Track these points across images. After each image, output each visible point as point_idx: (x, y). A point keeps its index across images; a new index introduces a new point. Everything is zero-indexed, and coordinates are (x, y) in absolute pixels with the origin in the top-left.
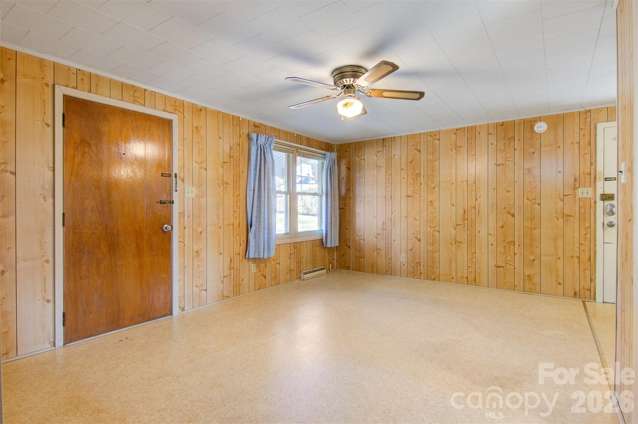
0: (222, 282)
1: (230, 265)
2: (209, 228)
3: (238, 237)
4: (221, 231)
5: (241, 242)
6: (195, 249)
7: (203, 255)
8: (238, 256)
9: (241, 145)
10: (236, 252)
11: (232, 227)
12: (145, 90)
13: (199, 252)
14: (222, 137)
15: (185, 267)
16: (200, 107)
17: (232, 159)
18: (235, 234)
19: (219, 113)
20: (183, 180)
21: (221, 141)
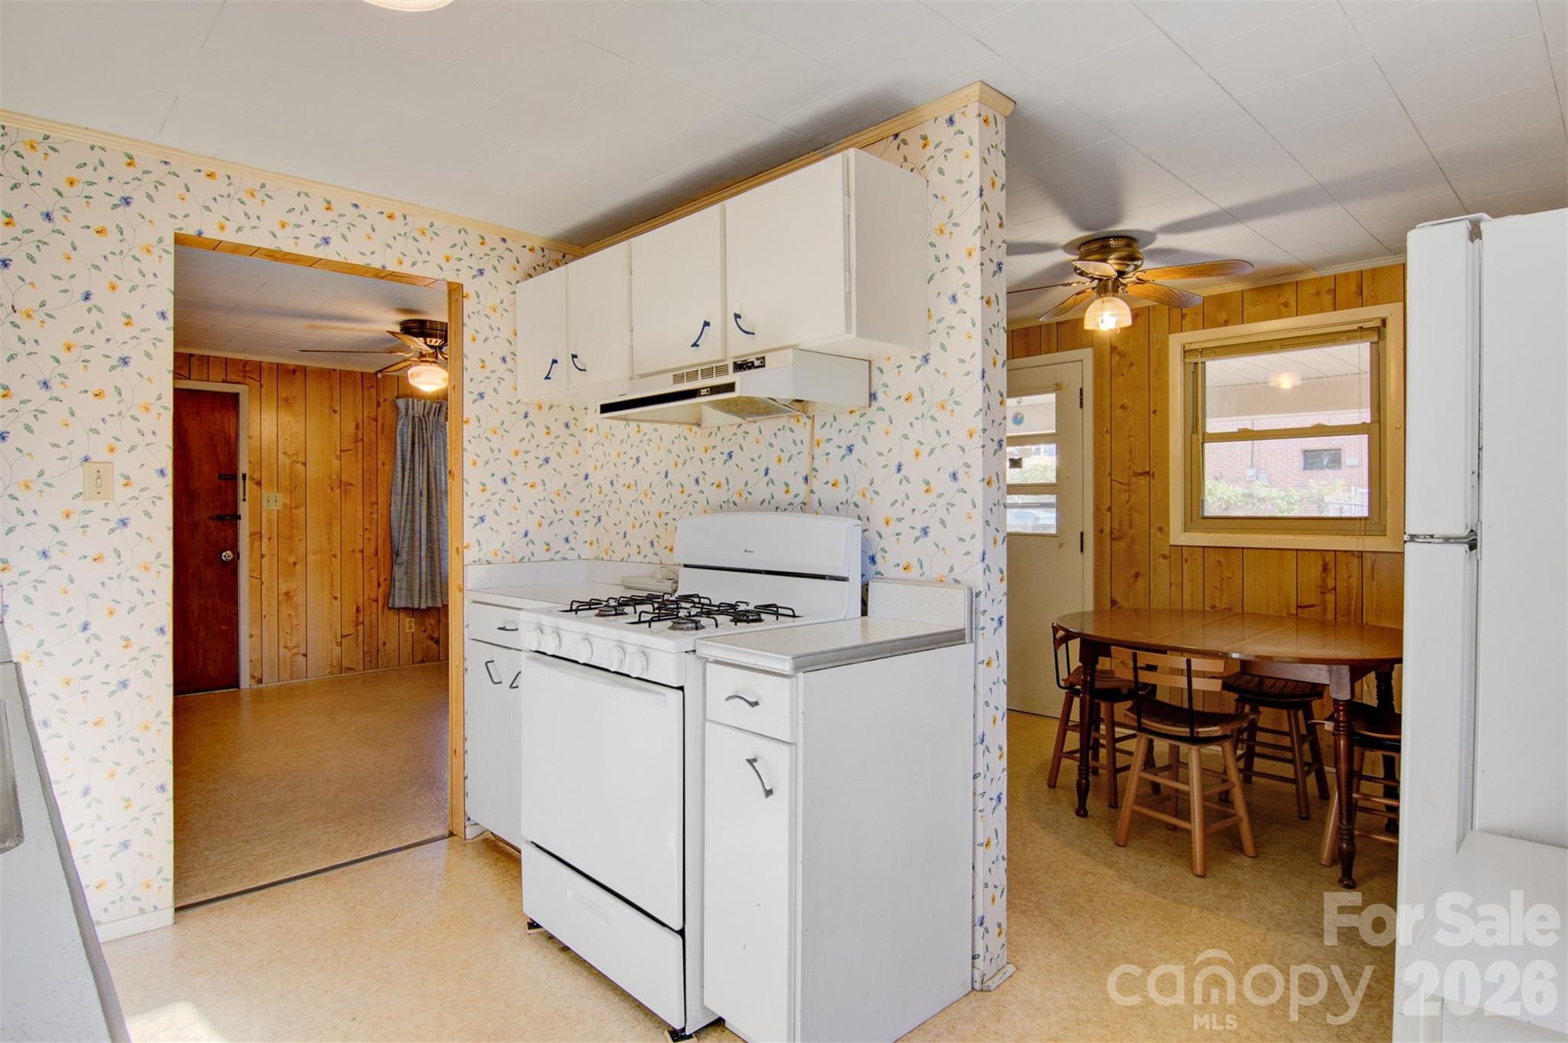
0: (340, 644)
1: (357, 618)
2: (311, 558)
3: (374, 573)
4: (336, 562)
5: (381, 580)
6: (284, 588)
7: (299, 598)
8: (375, 603)
9: (379, 418)
10: (369, 596)
11: (359, 555)
12: (191, 355)
13: (292, 594)
14: (338, 408)
15: (262, 617)
16: (293, 367)
17: (360, 445)
18: (367, 567)
19: (333, 372)
20: (259, 484)
21: (337, 416)
